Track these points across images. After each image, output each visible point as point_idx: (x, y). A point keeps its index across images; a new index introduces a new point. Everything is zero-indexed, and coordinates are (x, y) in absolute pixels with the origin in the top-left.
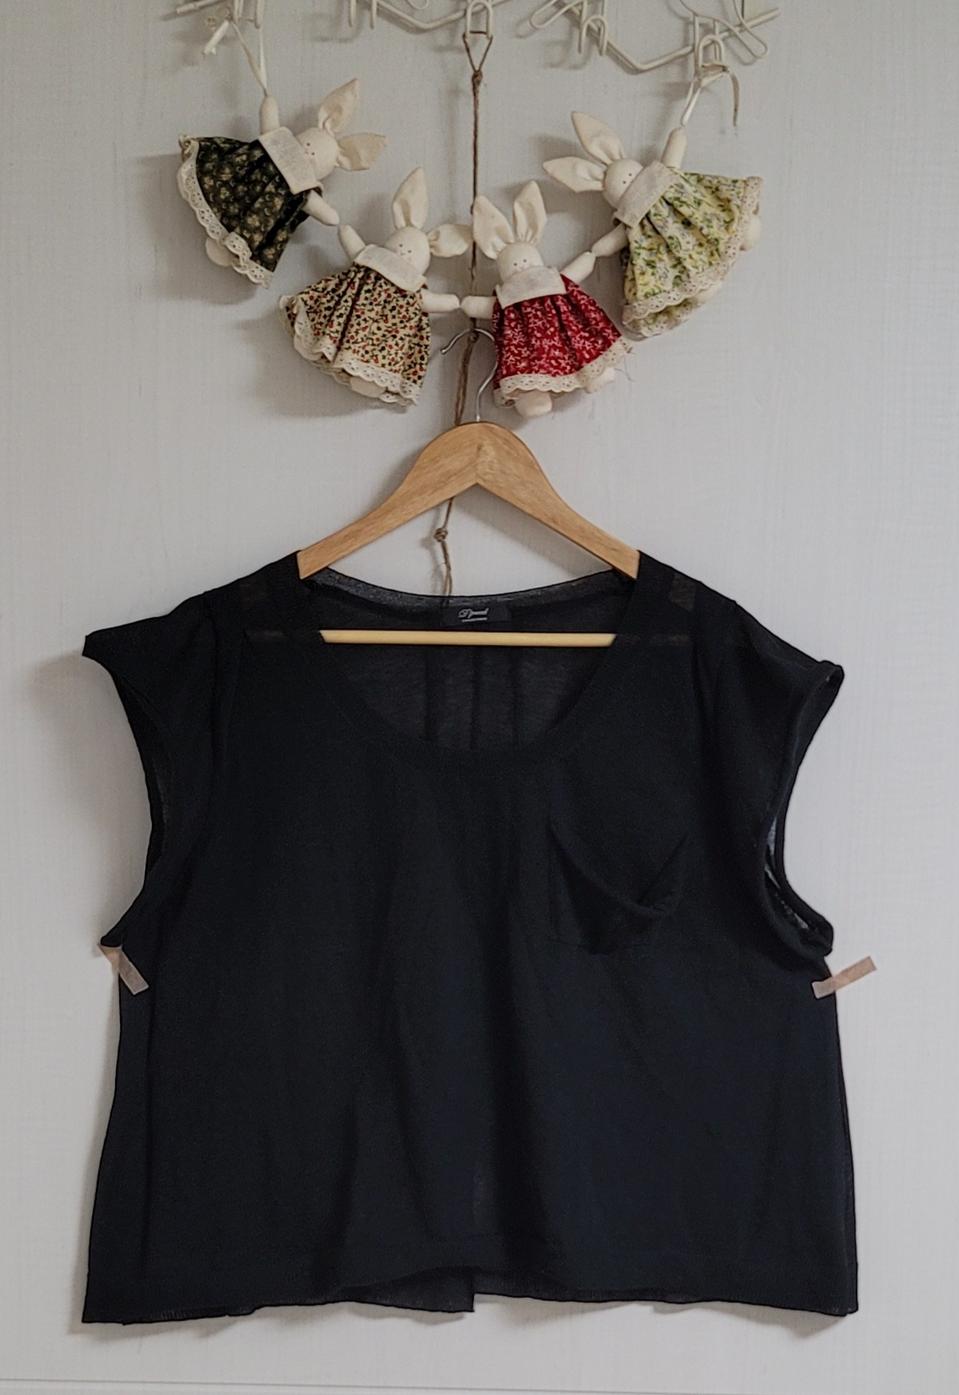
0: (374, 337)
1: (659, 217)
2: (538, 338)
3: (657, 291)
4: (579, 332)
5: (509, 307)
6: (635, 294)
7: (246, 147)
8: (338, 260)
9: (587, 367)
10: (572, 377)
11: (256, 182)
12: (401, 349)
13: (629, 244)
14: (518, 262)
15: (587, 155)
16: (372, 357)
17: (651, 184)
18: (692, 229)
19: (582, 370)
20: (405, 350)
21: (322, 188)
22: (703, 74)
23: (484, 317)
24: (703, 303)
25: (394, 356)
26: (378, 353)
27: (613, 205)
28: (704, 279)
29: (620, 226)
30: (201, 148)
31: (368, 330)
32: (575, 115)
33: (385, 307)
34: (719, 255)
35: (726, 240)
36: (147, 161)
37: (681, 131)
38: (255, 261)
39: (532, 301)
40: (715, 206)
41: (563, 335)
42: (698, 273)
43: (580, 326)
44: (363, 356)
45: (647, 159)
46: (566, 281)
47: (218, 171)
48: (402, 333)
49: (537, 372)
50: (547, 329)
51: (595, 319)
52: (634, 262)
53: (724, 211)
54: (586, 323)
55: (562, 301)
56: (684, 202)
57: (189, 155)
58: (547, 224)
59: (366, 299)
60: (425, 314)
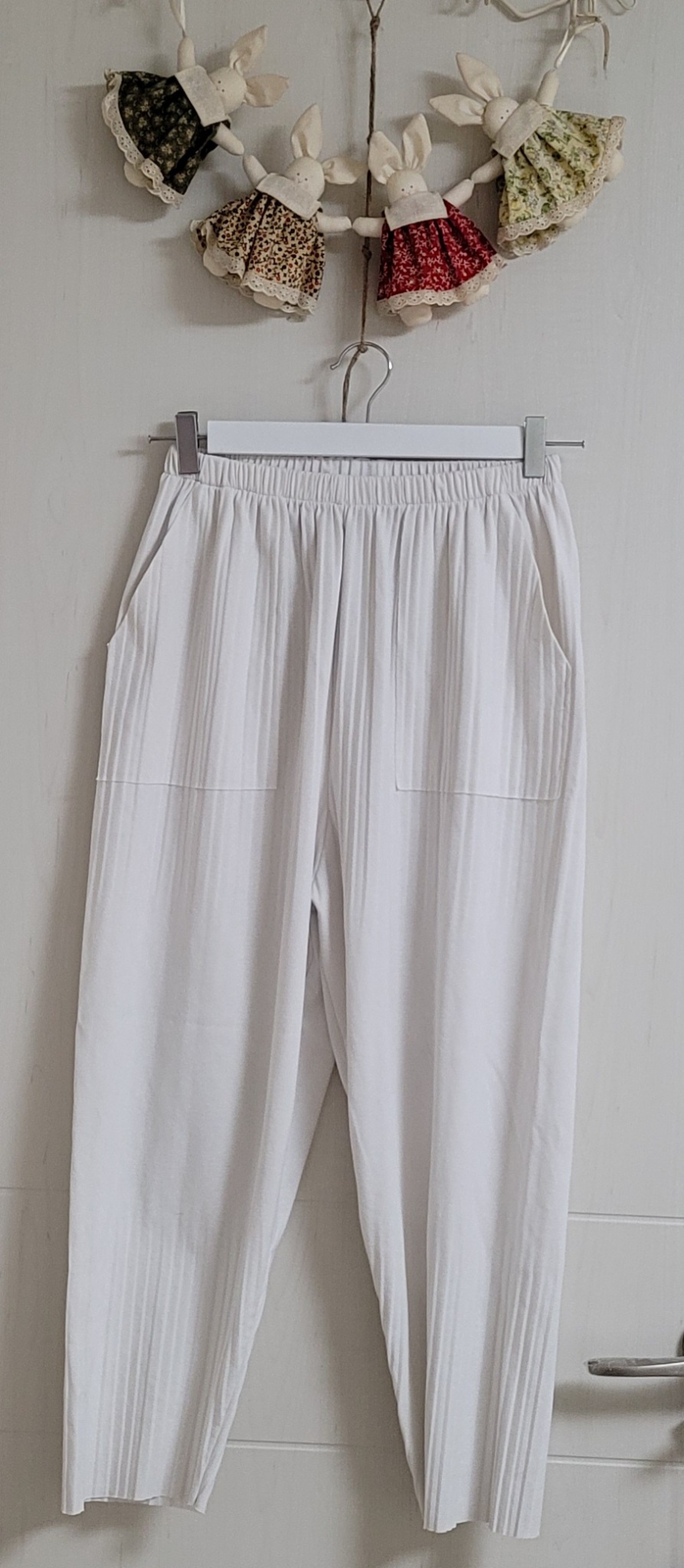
0: (276, 257)
1: (531, 150)
2: (423, 257)
3: (527, 216)
4: (458, 252)
5: (398, 229)
6: (508, 218)
7: (164, 82)
8: (241, 184)
9: (465, 285)
10: (451, 291)
11: (171, 114)
12: (300, 267)
13: (504, 173)
14: (405, 189)
15: (471, 94)
16: (275, 274)
17: (526, 121)
18: (560, 162)
19: (460, 286)
20: (304, 267)
21: (230, 121)
22: (577, 23)
23: (375, 236)
24: (570, 227)
25: (293, 273)
26: (280, 271)
27: (491, 136)
28: (569, 207)
29: (497, 157)
30: (124, 81)
31: (270, 250)
32: (459, 56)
33: (284, 230)
34: (584, 185)
35: (591, 172)
36: (74, 90)
37: (555, 72)
38: (167, 184)
39: (418, 225)
40: (583, 141)
41: (444, 254)
42: (564, 202)
43: (460, 247)
44: (266, 274)
45: (525, 96)
46: (448, 205)
47: (137, 103)
48: (300, 253)
49: (423, 288)
50: (430, 249)
51: (472, 241)
52: (508, 189)
53: (590, 146)
54: (465, 245)
55: (444, 224)
56: (555, 137)
57: (113, 87)
58: (432, 152)
59: (268, 223)
60: (321, 235)
